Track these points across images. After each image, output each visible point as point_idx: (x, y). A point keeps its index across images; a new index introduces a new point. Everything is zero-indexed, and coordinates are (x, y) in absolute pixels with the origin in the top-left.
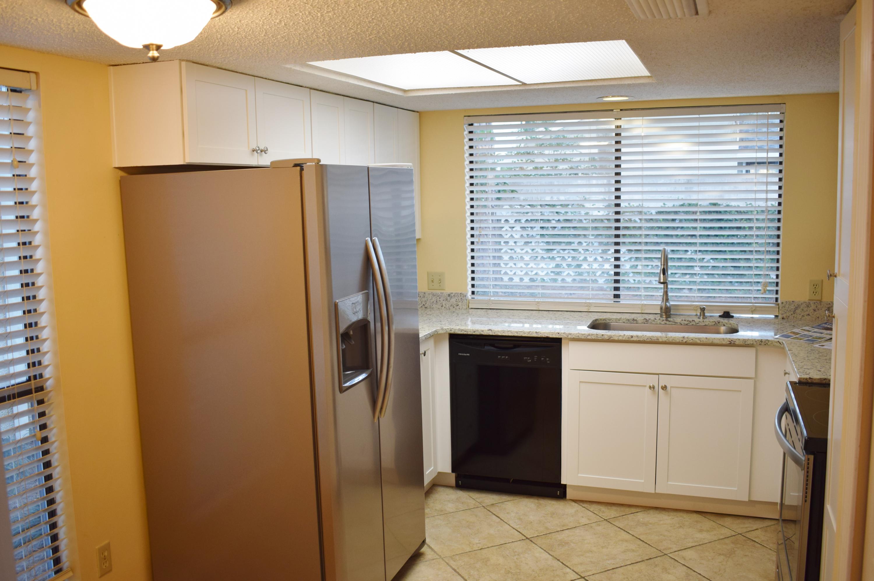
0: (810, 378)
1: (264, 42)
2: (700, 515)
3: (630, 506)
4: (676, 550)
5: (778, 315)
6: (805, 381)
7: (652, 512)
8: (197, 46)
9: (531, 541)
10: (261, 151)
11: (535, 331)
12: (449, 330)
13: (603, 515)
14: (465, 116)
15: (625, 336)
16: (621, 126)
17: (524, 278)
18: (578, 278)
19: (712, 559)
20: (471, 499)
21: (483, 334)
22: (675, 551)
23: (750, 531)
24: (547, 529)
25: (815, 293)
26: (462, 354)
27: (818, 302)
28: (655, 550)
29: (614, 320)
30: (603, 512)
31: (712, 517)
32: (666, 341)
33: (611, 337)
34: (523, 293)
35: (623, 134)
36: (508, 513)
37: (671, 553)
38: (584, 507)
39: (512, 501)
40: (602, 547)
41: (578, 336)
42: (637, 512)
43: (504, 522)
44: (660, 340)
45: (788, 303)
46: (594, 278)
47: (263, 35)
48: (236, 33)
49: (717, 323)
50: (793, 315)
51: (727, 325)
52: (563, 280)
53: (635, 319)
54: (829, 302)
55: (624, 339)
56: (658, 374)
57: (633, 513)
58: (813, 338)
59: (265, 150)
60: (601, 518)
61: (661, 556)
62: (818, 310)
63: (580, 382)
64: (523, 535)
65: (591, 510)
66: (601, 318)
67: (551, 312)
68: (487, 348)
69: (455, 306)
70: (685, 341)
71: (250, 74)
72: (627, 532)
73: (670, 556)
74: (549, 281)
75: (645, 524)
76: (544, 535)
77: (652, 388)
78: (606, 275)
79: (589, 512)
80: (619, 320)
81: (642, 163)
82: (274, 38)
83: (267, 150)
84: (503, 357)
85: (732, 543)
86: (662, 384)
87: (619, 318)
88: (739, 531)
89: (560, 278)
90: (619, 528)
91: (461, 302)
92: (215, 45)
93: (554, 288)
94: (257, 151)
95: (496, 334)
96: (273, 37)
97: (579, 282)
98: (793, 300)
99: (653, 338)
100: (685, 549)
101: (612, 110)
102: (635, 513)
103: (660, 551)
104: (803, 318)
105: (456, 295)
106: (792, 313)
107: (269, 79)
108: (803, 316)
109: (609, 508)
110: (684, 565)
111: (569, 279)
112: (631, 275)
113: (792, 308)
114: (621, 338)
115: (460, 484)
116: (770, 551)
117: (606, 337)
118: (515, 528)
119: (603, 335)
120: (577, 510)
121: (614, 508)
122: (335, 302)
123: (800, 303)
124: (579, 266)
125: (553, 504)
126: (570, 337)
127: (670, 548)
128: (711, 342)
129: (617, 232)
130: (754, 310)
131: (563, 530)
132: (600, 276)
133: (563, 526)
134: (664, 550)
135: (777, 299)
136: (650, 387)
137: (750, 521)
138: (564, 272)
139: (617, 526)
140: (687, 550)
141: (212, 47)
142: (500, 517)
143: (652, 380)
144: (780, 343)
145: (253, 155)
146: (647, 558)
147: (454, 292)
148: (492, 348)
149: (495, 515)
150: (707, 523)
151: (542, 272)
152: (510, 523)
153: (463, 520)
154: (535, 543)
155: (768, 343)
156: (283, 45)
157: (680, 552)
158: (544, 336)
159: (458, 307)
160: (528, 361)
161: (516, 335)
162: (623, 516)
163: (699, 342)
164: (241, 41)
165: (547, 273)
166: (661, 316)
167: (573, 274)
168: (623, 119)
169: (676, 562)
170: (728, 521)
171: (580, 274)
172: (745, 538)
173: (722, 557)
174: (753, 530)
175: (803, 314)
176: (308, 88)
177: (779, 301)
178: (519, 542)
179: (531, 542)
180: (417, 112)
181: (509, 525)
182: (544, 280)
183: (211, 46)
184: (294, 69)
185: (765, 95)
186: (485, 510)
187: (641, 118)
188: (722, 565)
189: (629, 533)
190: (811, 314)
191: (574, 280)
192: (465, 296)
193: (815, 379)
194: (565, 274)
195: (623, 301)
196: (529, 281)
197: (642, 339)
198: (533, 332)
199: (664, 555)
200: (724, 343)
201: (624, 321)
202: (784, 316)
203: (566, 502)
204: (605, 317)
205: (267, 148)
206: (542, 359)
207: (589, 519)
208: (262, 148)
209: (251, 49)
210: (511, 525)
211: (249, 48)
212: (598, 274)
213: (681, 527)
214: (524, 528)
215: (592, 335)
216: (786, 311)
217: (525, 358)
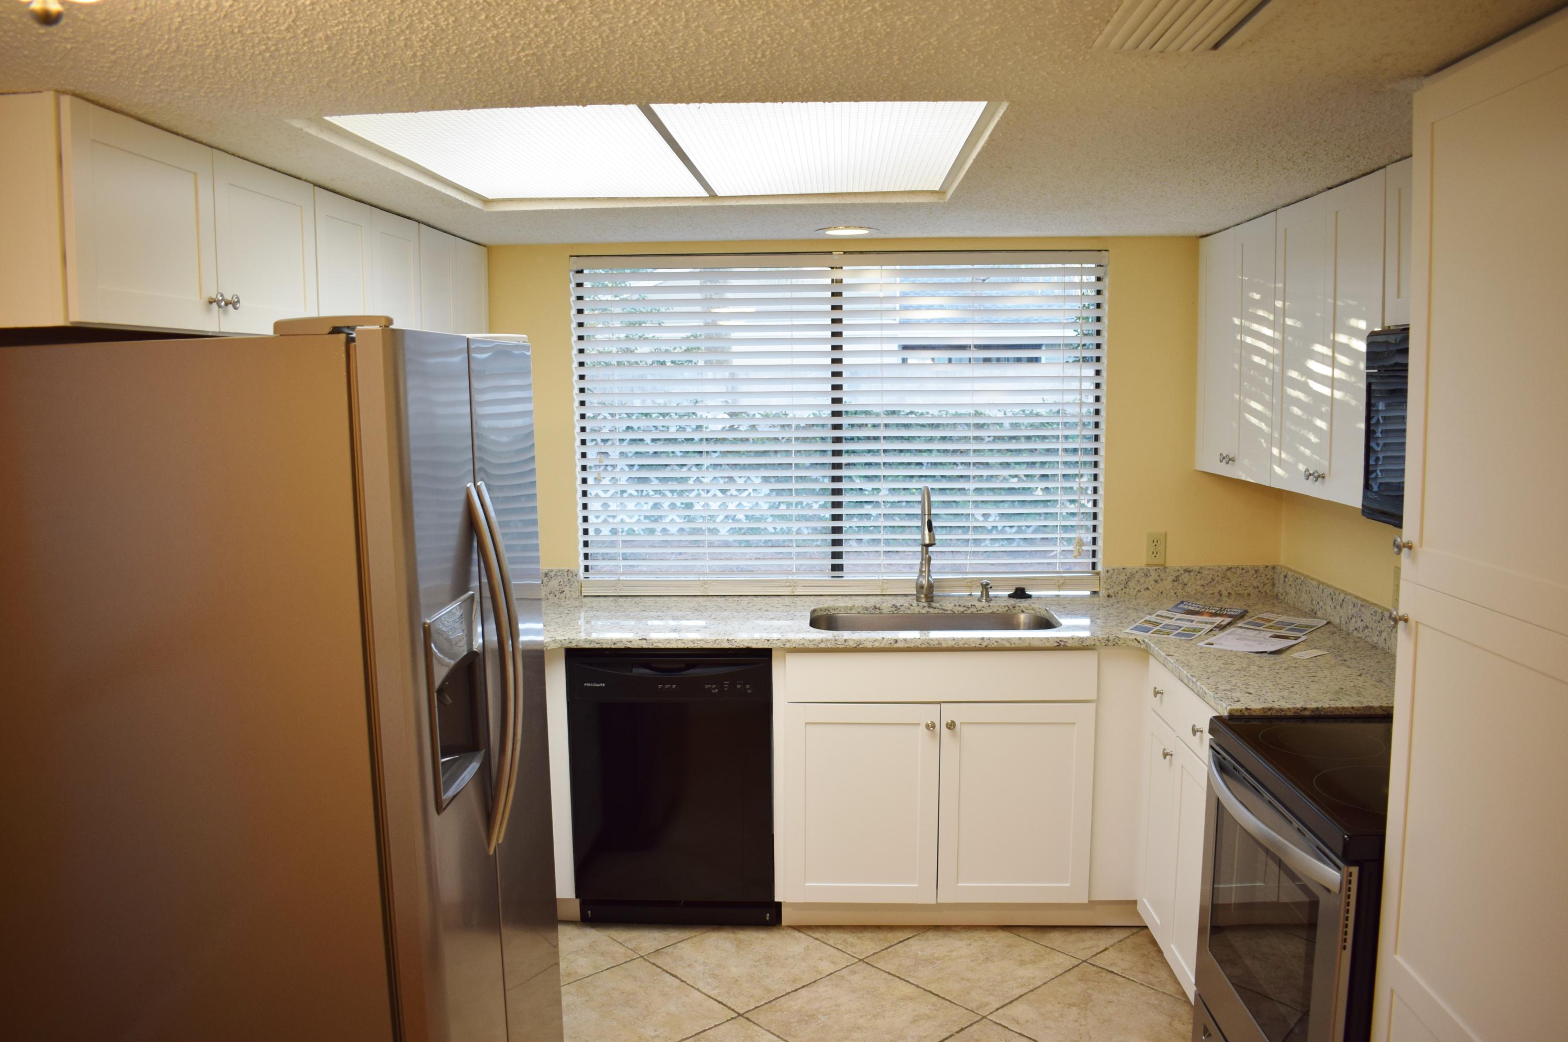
0: (1247, 709)
1: (277, 50)
2: (1009, 932)
3: (892, 928)
4: (997, 1006)
5: (1097, 590)
6: (1238, 714)
7: (930, 935)
8: (112, 49)
9: (747, 1019)
10: (226, 304)
11: (726, 638)
12: (568, 641)
13: (854, 950)
14: (571, 256)
15: (885, 641)
16: (841, 281)
17: (601, 529)
18: (687, 526)
19: (1061, 1016)
20: (616, 944)
21: (631, 646)
22: (997, 1009)
23: (1097, 954)
24: (768, 990)
25: (1155, 554)
26: (591, 685)
27: (1161, 568)
28: (964, 1010)
29: (842, 610)
30: (853, 945)
31: (1030, 935)
32: (953, 647)
33: (860, 642)
34: (607, 554)
35: (845, 294)
36: (689, 966)
37: (991, 1013)
38: (817, 939)
39: (690, 940)
40: (875, 1016)
41: (803, 644)
42: (908, 939)
43: (688, 985)
44: (944, 645)
45: (1116, 571)
46: (712, 526)
47: (283, 28)
48: (222, 14)
49: (1011, 607)
50: (1124, 591)
51: (1027, 611)
52: (664, 530)
53: (878, 605)
54: (1178, 568)
55: (882, 645)
56: (940, 703)
57: (902, 942)
58: (1184, 630)
59: (234, 302)
60: (853, 957)
61: (977, 1022)
62: (1162, 580)
63: (806, 723)
64: (729, 1008)
65: (831, 942)
66: (821, 606)
67: (730, 599)
68: (638, 671)
69: (557, 593)
70: (984, 644)
71: (204, 141)
72: (904, 980)
73: (992, 1021)
74: (642, 532)
75: (930, 961)
76: (766, 1003)
77: (931, 727)
78: (730, 521)
79: (829, 947)
80: (851, 609)
81: (881, 344)
82: (306, 40)
83: (238, 302)
84: (667, 686)
85: (1081, 980)
86: (946, 719)
87: (850, 605)
88: (1083, 955)
89: (658, 527)
90: (889, 973)
91: (568, 586)
92: (156, 50)
93: (652, 545)
94: (218, 303)
95: (655, 646)
96: (305, 36)
97: (690, 534)
98: (1124, 566)
99: (932, 642)
100: (1011, 1002)
101: (831, 253)
102: (905, 940)
103: (972, 1011)
104: (1139, 595)
105: (560, 574)
106: (1122, 586)
107: (238, 157)
108: (1139, 591)
109: (860, 935)
110: (1021, 1034)
111: (673, 529)
112: (770, 519)
113: (1122, 578)
114: (877, 645)
115: (590, 915)
116: (1142, 987)
117: (852, 644)
118: (712, 996)
119: (845, 641)
120: (808, 947)
121: (868, 935)
122: (425, 623)
123: (1134, 571)
124: (689, 506)
125: (763, 939)
126: (788, 645)
127: (987, 1004)
128: (1027, 645)
129: (837, 460)
130: (1063, 584)
131: (796, 990)
132: (721, 522)
133: (794, 981)
134: (977, 1009)
135: (1094, 565)
136: (927, 726)
137: (1090, 934)
138: (666, 516)
139: (885, 972)
140: (1014, 1003)
141: (148, 55)
142: (679, 976)
143: (930, 714)
144: (1139, 642)
145: (209, 310)
146: (958, 1029)
147: (555, 568)
148: (647, 671)
149: (667, 972)
150: (1027, 947)
151: (631, 517)
152: (700, 985)
153: (613, 989)
154: (756, 1022)
155: (1119, 643)
156: (316, 62)
157: (1005, 1008)
158: (741, 646)
159: (563, 595)
160: (713, 691)
161: (691, 646)
162: (886, 949)
163: (1008, 645)
164: (223, 43)
165: (639, 520)
166: (918, 599)
167: (677, 519)
168: (844, 268)
169: (1006, 1030)
170: (1056, 938)
171: (690, 519)
172: (1095, 968)
173: (1074, 1010)
174: (1102, 952)
175: (1138, 588)
176: (309, 182)
177: (1099, 568)
178: (727, 1024)
179: (748, 1022)
180: (484, 246)
181: (698, 990)
182: (634, 531)
183: (146, 52)
184: (307, 132)
185: (1082, 234)
186: (647, 963)
187: (879, 267)
188: (1081, 1025)
189: (908, 982)
190: (1150, 588)
191: (681, 530)
192: (576, 575)
193: (1255, 711)
194: (668, 520)
195: (847, 575)
196: (610, 534)
197: (912, 645)
198: (722, 641)
199: (981, 1019)
200: (1048, 645)
201: (859, 610)
202: (1111, 592)
203: (783, 932)
204: (826, 605)
205: (237, 297)
206: (739, 686)
207: (833, 962)
208: (228, 297)
209: (236, 68)
210: (703, 991)
211: (234, 66)
212: (719, 520)
213: (987, 959)
214: (728, 993)
215: (828, 640)
216: (1112, 584)
217: (707, 686)
